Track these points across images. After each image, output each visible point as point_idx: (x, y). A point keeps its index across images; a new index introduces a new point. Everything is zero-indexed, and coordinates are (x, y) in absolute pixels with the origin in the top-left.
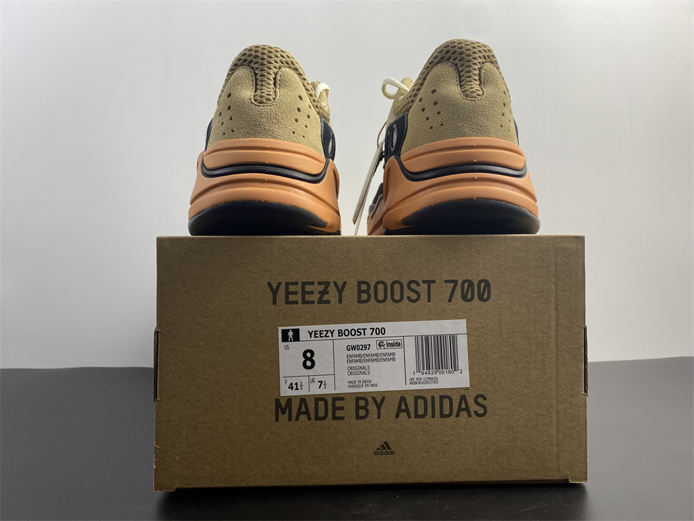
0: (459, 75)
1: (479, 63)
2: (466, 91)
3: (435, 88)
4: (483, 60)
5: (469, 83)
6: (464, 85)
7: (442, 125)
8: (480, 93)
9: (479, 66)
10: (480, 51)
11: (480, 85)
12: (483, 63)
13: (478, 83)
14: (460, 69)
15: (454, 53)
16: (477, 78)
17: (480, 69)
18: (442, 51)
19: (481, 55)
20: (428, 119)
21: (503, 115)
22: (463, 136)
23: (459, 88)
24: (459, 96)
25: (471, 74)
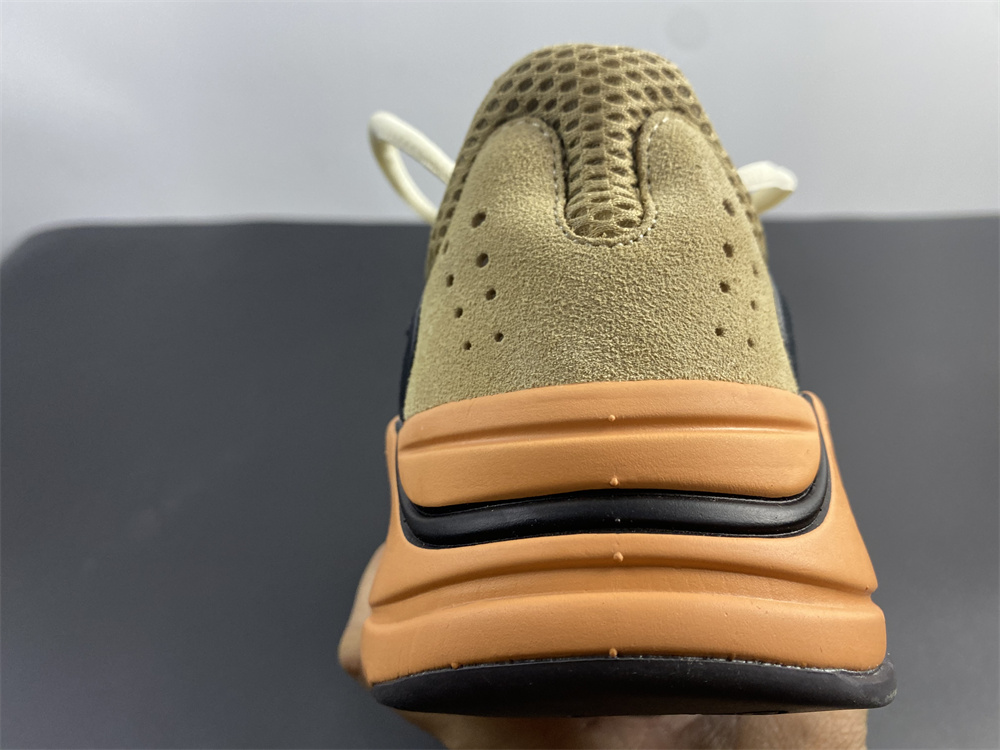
0: (564, 159)
1: (633, 112)
2: (581, 211)
3: (482, 207)
4: (644, 103)
5: (595, 183)
6: (578, 190)
7: (499, 337)
8: (634, 214)
9: (632, 123)
10: (633, 75)
11: (637, 185)
12: (647, 112)
13: (629, 179)
14: (568, 135)
15: (545, 85)
16: (626, 163)
17: (636, 133)
18: (509, 84)
19: (635, 85)
20: (459, 313)
21: (725, 287)
22: (568, 381)
23: (562, 201)
24: (554, 232)
25: (604, 151)
